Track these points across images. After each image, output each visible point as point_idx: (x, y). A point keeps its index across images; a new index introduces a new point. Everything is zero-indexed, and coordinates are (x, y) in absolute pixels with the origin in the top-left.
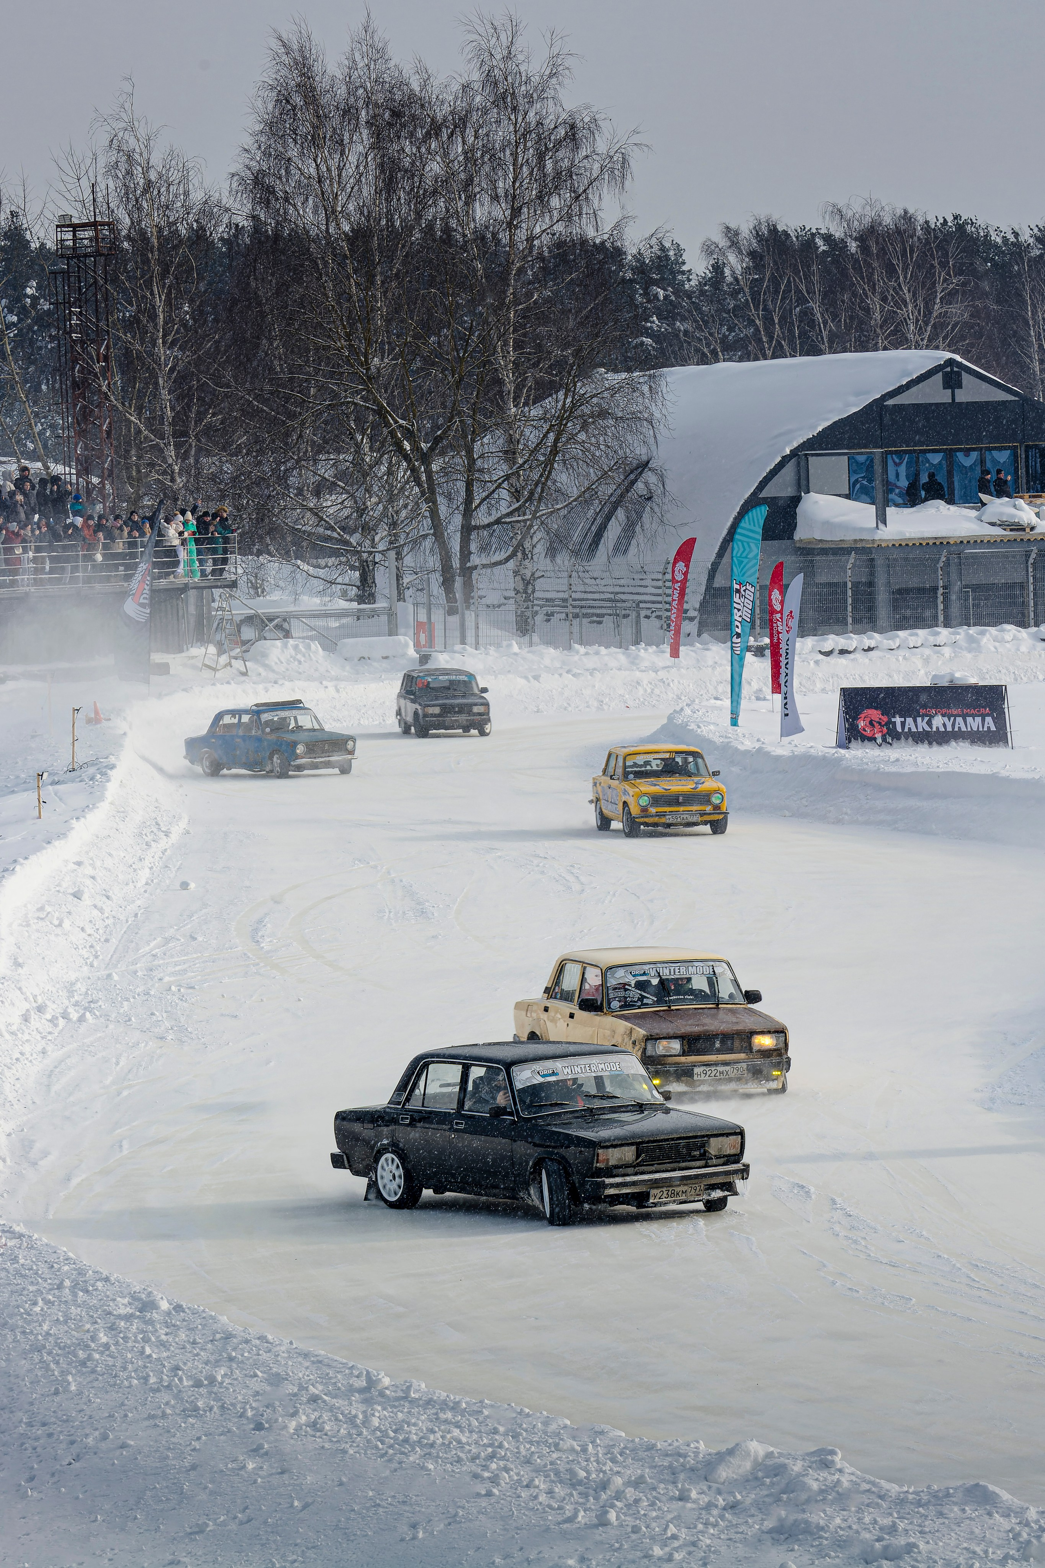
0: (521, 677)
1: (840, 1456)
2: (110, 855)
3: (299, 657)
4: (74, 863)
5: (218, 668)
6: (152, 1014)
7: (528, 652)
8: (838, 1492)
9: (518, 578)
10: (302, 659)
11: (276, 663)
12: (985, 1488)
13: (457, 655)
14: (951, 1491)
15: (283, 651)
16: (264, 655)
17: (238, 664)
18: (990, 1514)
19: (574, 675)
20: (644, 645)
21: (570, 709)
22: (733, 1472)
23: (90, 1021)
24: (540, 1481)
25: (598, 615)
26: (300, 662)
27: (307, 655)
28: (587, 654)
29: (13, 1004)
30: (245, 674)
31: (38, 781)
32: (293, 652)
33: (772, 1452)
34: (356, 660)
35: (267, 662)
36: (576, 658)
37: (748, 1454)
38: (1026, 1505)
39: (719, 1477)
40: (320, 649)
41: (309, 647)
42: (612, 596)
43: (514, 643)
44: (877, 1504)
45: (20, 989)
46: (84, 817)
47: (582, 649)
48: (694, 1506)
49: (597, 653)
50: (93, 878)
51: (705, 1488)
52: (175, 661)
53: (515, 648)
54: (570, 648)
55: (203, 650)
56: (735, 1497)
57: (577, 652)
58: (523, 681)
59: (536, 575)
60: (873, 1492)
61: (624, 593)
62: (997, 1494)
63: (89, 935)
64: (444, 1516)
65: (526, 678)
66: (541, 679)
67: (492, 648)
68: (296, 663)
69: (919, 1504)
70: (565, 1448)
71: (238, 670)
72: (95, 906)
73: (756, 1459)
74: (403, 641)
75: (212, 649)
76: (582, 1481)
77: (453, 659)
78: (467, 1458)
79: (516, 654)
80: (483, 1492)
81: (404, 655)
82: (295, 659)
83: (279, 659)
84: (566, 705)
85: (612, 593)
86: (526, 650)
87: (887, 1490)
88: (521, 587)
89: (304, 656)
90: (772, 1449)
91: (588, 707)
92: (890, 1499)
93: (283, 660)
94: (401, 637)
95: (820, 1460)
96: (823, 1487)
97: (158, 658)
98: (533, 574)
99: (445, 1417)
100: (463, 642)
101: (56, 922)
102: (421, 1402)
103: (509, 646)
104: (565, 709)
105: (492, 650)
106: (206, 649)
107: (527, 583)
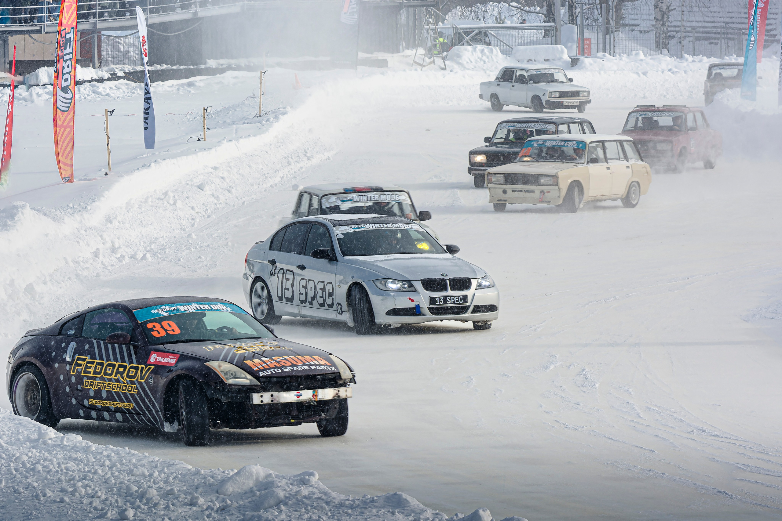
0: (634, 73)
1: (317, 476)
2: (250, 166)
3: (484, 58)
4: (212, 168)
5: (425, 64)
6: (199, 257)
7: (651, 59)
8: (297, 499)
9: (657, 10)
10: (487, 60)
11: (467, 62)
12: (400, 496)
13: (598, 60)
14: (376, 498)
15: (473, 54)
16: (459, 56)
17: (439, 61)
18: (393, 513)
19: (673, 73)
20: (735, 56)
21: (668, 97)
22: (239, 488)
23: (150, 260)
24: (102, 493)
25: (715, 38)
26: (485, 62)
27: (490, 57)
28: (693, 61)
29: (89, 245)
30: (444, 69)
31: (204, 114)
32: (480, 55)
33: (271, 474)
34: (525, 62)
35: (460, 61)
36: (685, 64)
37: (251, 474)
38: (425, 508)
39: (227, 490)
40: (500, 53)
41: (491, 51)
42: (724, 25)
43: (641, 52)
44: (322, 507)
45: (101, 236)
46: (238, 140)
47: (690, 58)
48: (198, 509)
49: (700, 61)
50: (223, 178)
51: (214, 499)
52: (393, 59)
53: (642, 56)
54: (681, 57)
55: (414, 51)
56: (226, 503)
57: (687, 60)
58: (635, 76)
59: (671, 8)
60: (323, 499)
61: (733, 23)
62: (407, 501)
63: (197, 213)
64: (23, 515)
65: (637, 73)
66: (648, 75)
67: (625, 55)
68: (482, 62)
69: (351, 507)
70: (138, 473)
71: (439, 66)
72: (213, 195)
73: (257, 479)
74: (560, 49)
75: (421, 51)
76: (132, 493)
77: (595, 62)
78: (65, 479)
79: (641, 60)
80: (58, 500)
81: (560, 59)
82: (481, 59)
83: (469, 59)
84: (665, 93)
85: (723, 22)
86: (650, 57)
87: (334, 498)
88: (659, 17)
89: (488, 58)
90: (271, 472)
91: (681, 95)
92: (334, 504)
93: (473, 60)
94: (558, 46)
95: (301, 479)
96: (288, 495)
97: (381, 56)
98: (668, 7)
99: (76, 456)
100: (605, 51)
101: (172, 202)
102: (69, 448)
103: (637, 54)
104: (665, 96)
105: (624, 57)
106: (417, 51)
107: (663, 14)
